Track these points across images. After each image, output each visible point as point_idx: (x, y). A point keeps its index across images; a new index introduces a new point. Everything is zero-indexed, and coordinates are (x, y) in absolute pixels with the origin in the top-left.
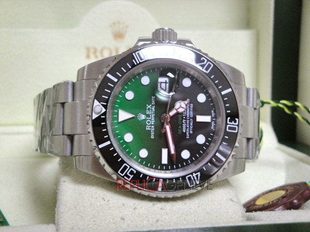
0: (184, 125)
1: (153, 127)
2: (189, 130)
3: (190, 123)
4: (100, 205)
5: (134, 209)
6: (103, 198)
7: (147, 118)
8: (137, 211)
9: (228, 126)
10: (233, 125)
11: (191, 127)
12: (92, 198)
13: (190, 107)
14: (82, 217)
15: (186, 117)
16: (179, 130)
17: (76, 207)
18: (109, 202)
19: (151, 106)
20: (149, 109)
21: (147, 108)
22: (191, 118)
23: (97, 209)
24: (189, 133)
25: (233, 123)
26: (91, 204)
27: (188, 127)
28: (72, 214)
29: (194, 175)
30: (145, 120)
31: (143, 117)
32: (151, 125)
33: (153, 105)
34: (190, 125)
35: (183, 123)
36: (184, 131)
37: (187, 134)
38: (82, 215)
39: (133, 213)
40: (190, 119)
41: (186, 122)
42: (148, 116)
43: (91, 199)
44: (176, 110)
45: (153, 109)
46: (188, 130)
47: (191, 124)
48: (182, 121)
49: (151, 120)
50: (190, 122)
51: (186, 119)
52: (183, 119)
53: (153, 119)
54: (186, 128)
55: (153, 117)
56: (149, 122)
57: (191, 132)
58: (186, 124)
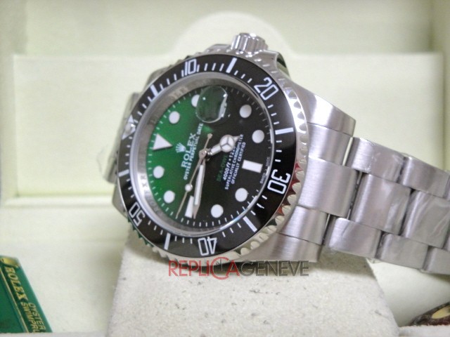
0: (227, 170)
1: (190, 164)
2: (232, 178)
3: (234, 169)
4: (171, 315)
5: (222, 322)
6: (176, 305)
7: (187, 151)
8: (225, 325)
9: (271, 181)
10: (279, 181)
11: (235, 175)
12: (161, 303)
13: (240, 147)
14: (143, 332)
15: (232, 159)
16: (219, 176)
17: (135, 317)
18: (186, 310)
19: (195, 135)
20: (192, 140)
21: (190, 138)
22: (239, 162)
23: (166, 321)
24: (230, 183)
25: (280, 179)
26: (158, 312)
27: (231, 173)
28: (129, 328)
29: (209, 240)
30: (184, 153)
31: (181, 148)
32: (189, 161)
33: (197, 135)
34: (234, 171)
35: (226, 167)
36: (225, 178)
37: (228, 183)
38: (144, 329)
39: (220, 329)
40: (235, 164)
41: (230, 166)
42: (188, 148)
43: (158, 306)
44: (221, 147)
45: (197, 140)
46: (229, 178)
47: (236, 171)
48: (226, 163)
49: (190, 154)
50: (235, 167)
51: (231, 162)
52: (228, 161)
53: (193, 154)
54: (229, 174)
55: (193, 151)
56: (187, 157)
57: (233, 182)
58: (230, 169)
